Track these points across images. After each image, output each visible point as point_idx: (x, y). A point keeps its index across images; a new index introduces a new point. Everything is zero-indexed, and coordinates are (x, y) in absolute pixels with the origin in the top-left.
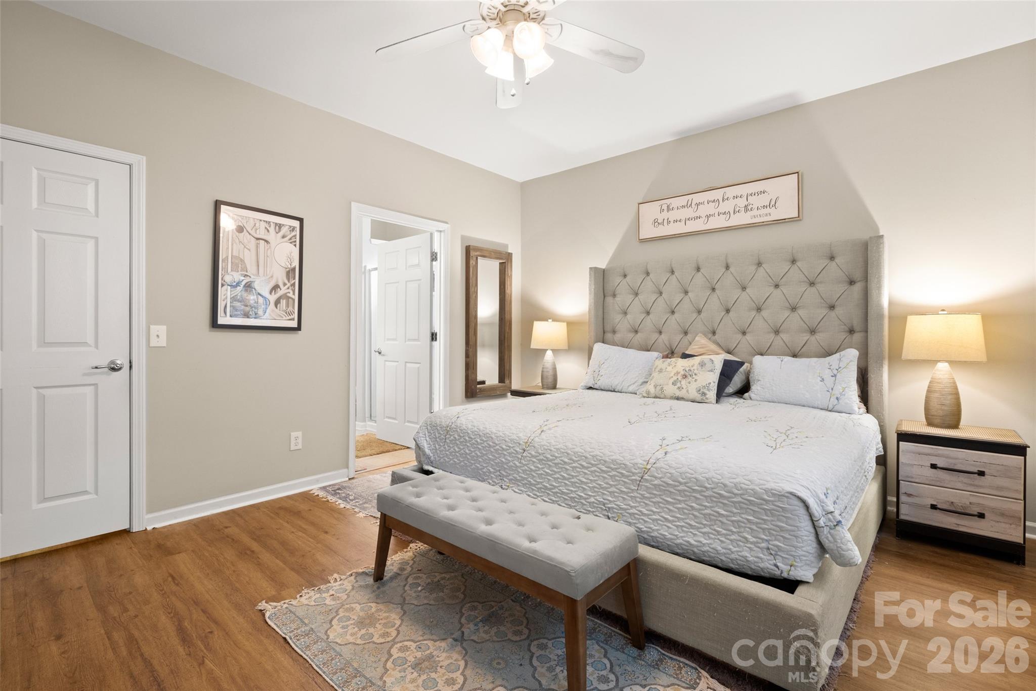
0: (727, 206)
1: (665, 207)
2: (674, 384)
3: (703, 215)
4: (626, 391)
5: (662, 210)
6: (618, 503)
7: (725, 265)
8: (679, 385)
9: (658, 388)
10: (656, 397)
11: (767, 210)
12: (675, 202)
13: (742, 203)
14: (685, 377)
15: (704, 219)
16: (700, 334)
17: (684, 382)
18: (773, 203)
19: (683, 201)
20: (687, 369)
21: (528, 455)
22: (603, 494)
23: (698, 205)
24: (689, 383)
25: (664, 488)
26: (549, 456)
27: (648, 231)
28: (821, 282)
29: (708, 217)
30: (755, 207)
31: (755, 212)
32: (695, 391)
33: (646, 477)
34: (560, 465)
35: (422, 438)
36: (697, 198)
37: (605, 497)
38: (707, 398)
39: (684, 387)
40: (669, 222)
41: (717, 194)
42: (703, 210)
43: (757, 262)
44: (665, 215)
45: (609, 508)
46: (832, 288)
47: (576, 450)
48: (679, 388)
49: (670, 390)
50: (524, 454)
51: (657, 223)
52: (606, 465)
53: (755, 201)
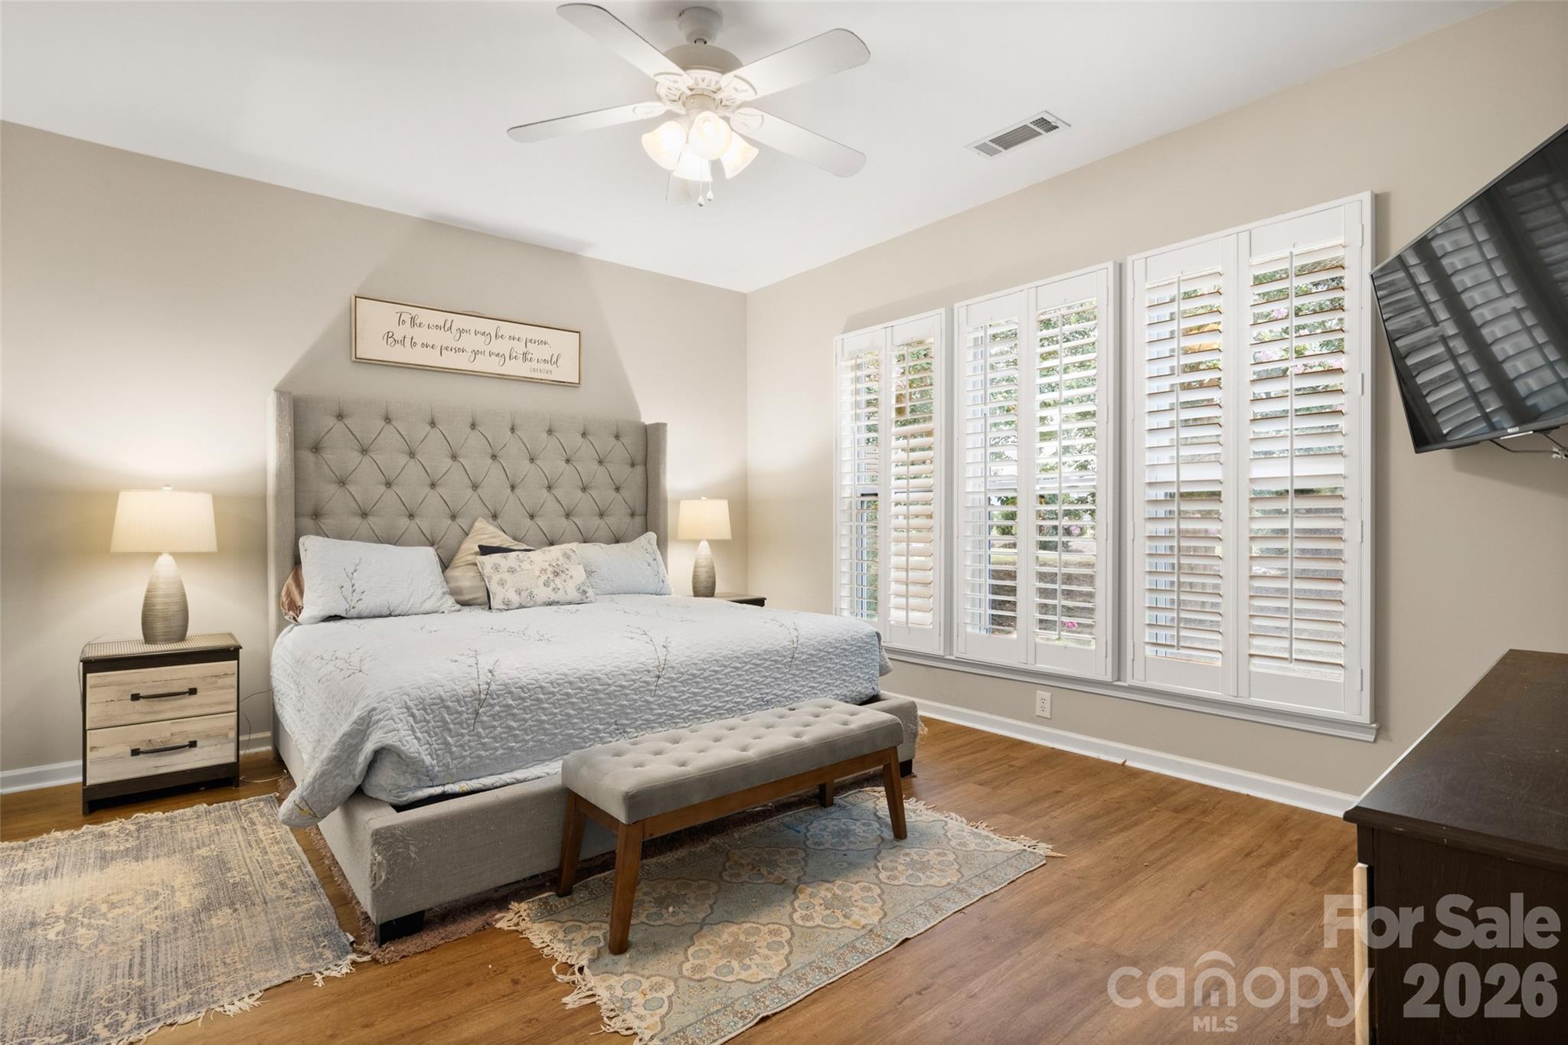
0: (502, 346)
1: (406, 317)
2: (546, 584)
3: (469, 349)
4: (418, 611)
5: (401, 322)
6: (775, 692)
7: (510, 426)
8: (552, 585)
9: (524, 594)
10: (521, 607)
11: (548, 367)
12: (424, 316)
13: (520, 348)
14: (556, 574)
15: (469, 354)
16: (480, 519)
17: (558, 581)
18: (554, 359)
19: (439, 318)
20: (554, 564)
21: (666, 681)
22: (760, 689)
23: (461, 331)
24: (565, 581)
25: (811, 660)
26: (695, 672)
27: (371, 346)
28: (610, 462)
29: (476, 353)
30: (535, 357)
31: (534, 364)
32: (574, 590)
33: (796, 656)
34: (711, 678)
35: (408, 738)
36: (460, 321)
37: (762, 691)
38: (587, 598)
39: (561, 587)
40: (413, 344)
41: (490, 326)
42: (469, 342)
43: (548, 428)
44: (406, 330)
45: (767, 701)
46: (620, 470)
47: (723, 653)
48: (554, 589)
49: (543, 593)
50: (660, 682)
51: (392, 339)
52: (760, 657)
53: (537, 351)
